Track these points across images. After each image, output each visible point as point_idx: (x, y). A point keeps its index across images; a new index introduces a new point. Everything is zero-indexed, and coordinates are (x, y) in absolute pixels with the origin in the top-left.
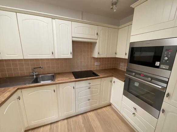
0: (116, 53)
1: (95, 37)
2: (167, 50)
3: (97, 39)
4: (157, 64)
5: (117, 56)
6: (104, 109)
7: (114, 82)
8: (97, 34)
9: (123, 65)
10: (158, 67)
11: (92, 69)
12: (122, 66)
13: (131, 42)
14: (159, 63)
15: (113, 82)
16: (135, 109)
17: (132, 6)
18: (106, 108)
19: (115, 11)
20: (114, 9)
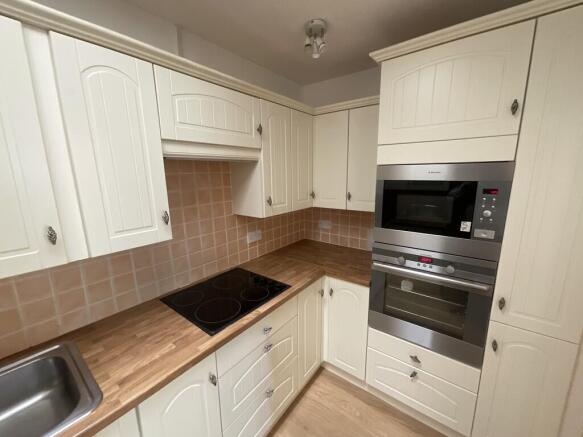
0: (313, 195)
1: (253, 140)
2: (487, 191)
3: (260, 150)
4: (466, 226)
5: (319, 203)
6: (311, 394)
7: (331, 292)
8: (260, 130)
9: (329, 227)
10: (467, 235)
11: (238, 263)
12: (327, 230)
13: (379, 163)
14: (469, 224)
15: (326, 293)
16: (415, 359)
17: (376, 55)
18: (314, 387)
19: (316, 56)
20: (316, 50)
